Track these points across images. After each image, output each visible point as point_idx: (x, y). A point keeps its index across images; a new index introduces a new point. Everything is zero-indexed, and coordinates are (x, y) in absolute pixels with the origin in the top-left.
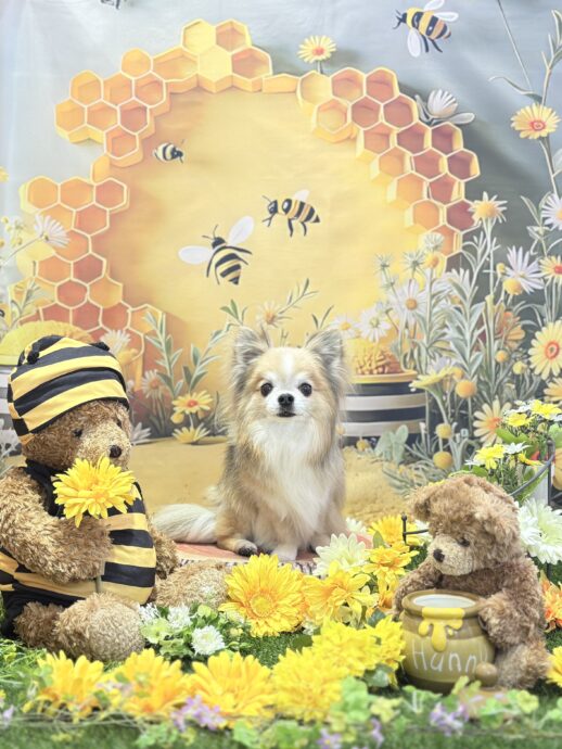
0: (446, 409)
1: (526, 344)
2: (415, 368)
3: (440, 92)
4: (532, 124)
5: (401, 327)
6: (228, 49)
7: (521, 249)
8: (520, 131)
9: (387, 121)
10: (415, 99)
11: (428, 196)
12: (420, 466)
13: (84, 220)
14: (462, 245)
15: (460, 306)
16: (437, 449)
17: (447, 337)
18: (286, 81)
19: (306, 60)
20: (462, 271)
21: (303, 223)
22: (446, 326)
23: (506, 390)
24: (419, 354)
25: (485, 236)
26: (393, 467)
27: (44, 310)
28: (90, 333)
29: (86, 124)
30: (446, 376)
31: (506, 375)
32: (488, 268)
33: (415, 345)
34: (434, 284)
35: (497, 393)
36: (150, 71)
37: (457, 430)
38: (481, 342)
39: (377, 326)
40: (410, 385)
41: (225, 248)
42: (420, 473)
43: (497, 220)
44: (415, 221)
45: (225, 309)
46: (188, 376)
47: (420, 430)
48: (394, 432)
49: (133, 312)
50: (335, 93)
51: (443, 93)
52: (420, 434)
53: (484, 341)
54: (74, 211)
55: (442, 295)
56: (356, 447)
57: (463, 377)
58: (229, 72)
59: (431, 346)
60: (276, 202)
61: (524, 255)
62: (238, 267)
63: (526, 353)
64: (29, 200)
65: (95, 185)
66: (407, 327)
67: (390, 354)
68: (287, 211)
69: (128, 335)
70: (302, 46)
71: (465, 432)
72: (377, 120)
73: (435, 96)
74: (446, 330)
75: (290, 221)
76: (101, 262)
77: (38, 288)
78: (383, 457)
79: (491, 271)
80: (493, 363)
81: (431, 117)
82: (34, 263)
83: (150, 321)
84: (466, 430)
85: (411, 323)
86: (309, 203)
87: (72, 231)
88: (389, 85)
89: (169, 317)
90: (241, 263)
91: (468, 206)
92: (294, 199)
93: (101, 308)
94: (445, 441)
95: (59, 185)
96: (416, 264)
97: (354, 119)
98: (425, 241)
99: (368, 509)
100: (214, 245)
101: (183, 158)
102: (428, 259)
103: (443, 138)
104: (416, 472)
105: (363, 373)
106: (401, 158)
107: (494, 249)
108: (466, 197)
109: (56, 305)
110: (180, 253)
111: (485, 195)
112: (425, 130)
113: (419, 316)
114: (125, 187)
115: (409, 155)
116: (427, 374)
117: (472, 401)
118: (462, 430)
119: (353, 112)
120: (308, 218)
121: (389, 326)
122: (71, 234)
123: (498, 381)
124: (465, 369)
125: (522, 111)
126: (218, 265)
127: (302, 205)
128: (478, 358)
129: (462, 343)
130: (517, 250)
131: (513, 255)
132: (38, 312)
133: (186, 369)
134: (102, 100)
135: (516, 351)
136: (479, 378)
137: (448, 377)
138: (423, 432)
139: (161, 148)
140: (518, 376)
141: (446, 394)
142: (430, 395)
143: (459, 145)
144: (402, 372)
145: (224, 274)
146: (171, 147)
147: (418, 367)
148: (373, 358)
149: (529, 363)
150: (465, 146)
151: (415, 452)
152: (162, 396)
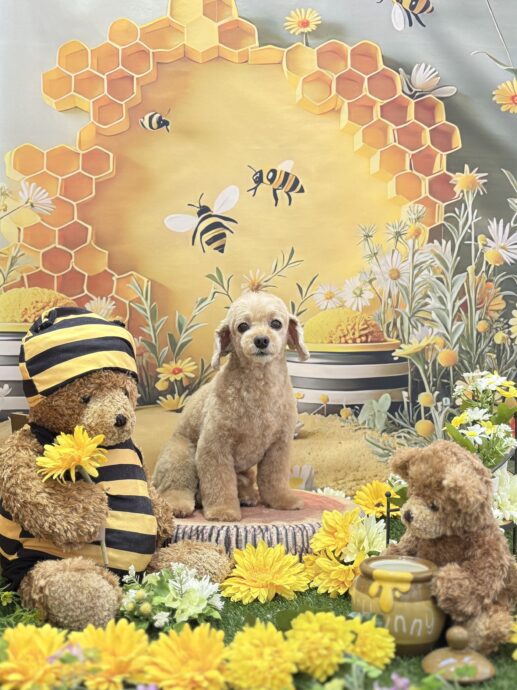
0: (428, 378)
1: (507, 315)
2: (398, 337)
3: (423, 66)
4: (513, 98)
5: (384, 296)
6: (214, 20)
7: (502, 221)
8: (501, 105)
9: (370, 93)
10: (399, 72)
11: (411, 169)
12: (402, 434)
13: (69, 187)
14: (444, 216)
15: (442, 276)
16: (419, 418)
17: (429, 307)
18: (272, 52)
19: (292, 32)
20: (444, 242)
21: (287, 193)
22: (429, 296)
23: (487, 360)
24: (402, 324)
25: (466, 208)
26: (376, 435)
27: (28, 277)
28: (74, 300)
29: (72, 93)
30: (428, 345)
31: (487, 345)
32: (470, 240)
33: (398, 314)
34: (416, 255)
35: (478, 363)
36: (138, 41)
37: (439, 399)
38: (463, 313)
39: (360, 296)
40: (393, 354)
41: (210, 216)
42: (403, 441)
43: (478, 192)
44: (397, 193)
45: (210, 276)
46: (173, 343)
47: (402, 398)
48: (377, 401)
49: (118, 279)
50: (319, 66)
51: (426, 66)
52: (402, 403)
53: (466, 312)
54: (60, 178)
55: (424, 265)
56: (340, 415)
57: (444, 347)
58: (216, 42)
59: (412, 316)
60: (261, 172)
61: (504, 227)
62: (223, 235)
63: (507, 323)
64: (15, 167)
65: (81, 152)
66: (390, 296)
67: (374, 322)
68: (272, 181)
69: (114, 302)
70: (288, 18)
71: (446, 401)
72: (361, 92)
73: (418, 69)
74: (427, 300)
75: (275, 190)
76: (87, 229)
77: (23, 255)
78: (366, 426)
79: (473, 242)
80: (475, 333)
81: (414, 90)
82: (19, 229)
83: (134, 289)
84: (448, 399)
85: (395, 292)
86: (294, 173)
87: (58, 198)
88: (373, 58)
89: (154, 284)
90: (227, 232)
91: (450, 178)
92: (279, 169)
93: (87, 275)
94: (427, 410)
95: (45, 153)
96: (398, 235)
97: (337, 91)
98: (407, 212)
99: (351, 477)
100: (199, 214)
101: (169, 127)
102: (410, 230)
103: (426, 109)
104: (398, 440)
105: (346, 342)
106: (385, 130)
107: (475, 221)
108: (448, 170)
109: (41, 271)
110: (165, 221)
111: (467, 167)
112: (408, 103)
113: (402, 285)
114: (111, 155)
115: (392, 127)
116: (409, 343)
117: (454, 370)
118: (444, 399)
119: (337, 84)
120: (293, 188)
121: (371, 295)
122: (57, 201)
123: (479, 350)
124: (447, 339)
125: (503, 85)
126: (202, 234)
127: (287, 175)
128: (460, 328)
129: (444, 313)
130: (498, 222)
131: (495, 227)
132: (22, 278)
133: (171, 336)
134: (89, 69)
135: (497, 321)
136: (460, 347)
137: (431, 347)
138: (406, 400)
139: (147, 117)
140: (499, 345)
141: (428, 364)
142: (412, 364)
143: (441, 118)
144: (385, 341)
145: (209, 243)
146: (157, 116)
147: (401, 337)
148: (356, 327)
149: (510, 333)
150: (447, 120)
151: (397, 421)
152: (147, 363)
